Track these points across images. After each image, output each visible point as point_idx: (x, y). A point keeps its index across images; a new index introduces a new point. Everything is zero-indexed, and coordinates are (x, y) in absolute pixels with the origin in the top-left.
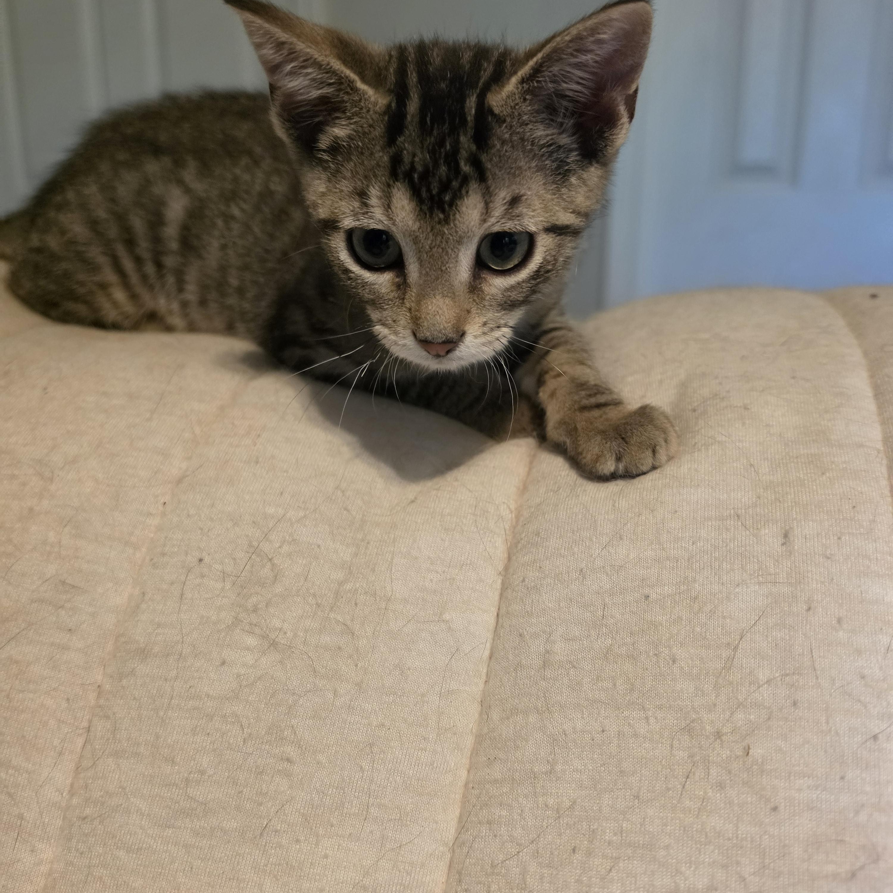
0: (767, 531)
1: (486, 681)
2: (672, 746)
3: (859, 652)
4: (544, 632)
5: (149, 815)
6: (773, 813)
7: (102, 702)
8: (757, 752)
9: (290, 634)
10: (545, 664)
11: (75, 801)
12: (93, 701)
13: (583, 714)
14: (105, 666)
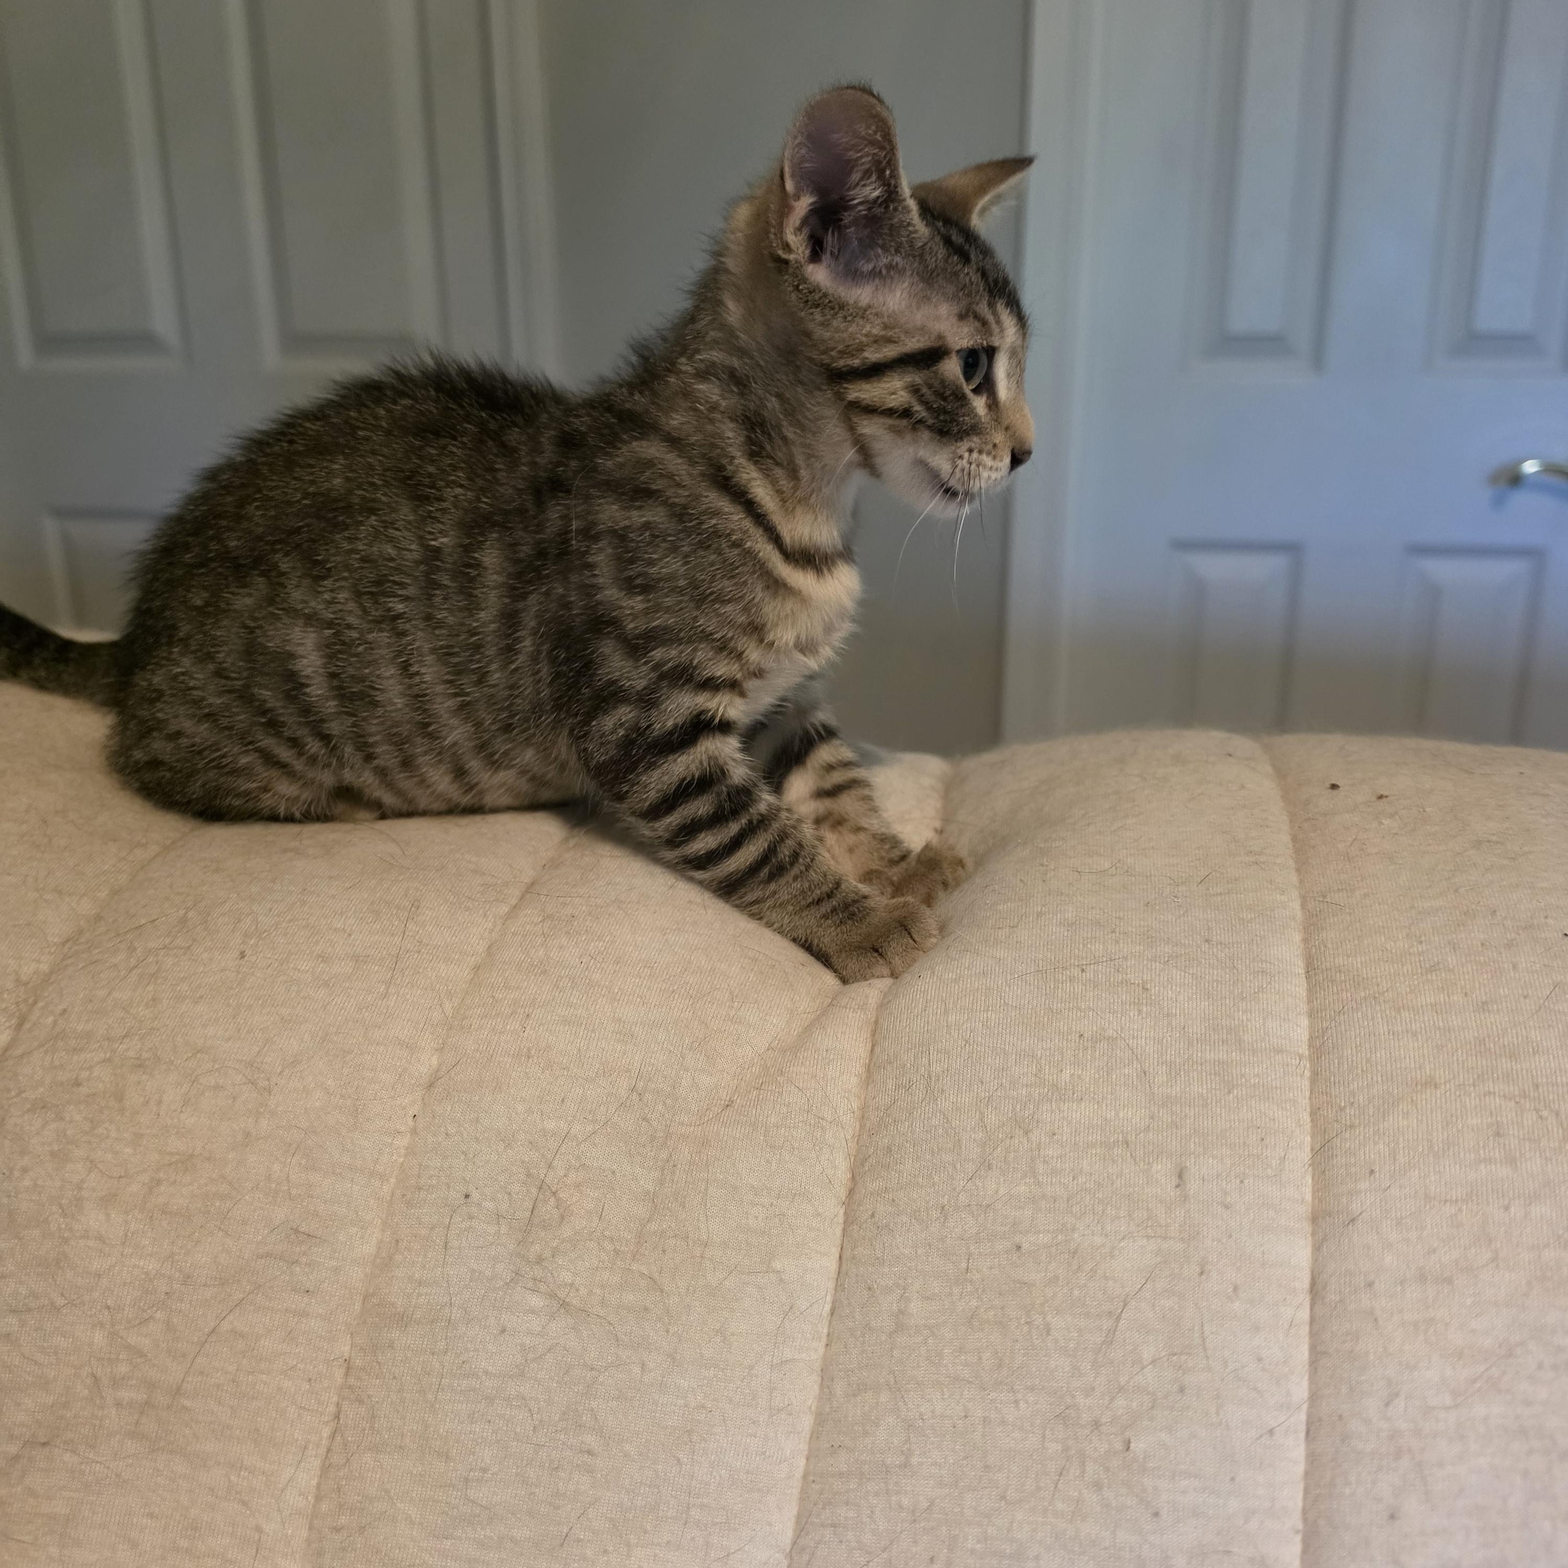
0: (1159, 1167)
1: (827, 1345)
2: (1044, 1437)
3: (1257, 1329)
4: (898, 1286)
5: (421, 1524)
6: (1155, 1520)
7: (351, 1381)
8: (1138, 1446)
9: (583, 1291)
10: (900, 1327)
11: (324, 1507)
12: (339, 1380)
13: (943, 1394)
14: (352, 1334)
